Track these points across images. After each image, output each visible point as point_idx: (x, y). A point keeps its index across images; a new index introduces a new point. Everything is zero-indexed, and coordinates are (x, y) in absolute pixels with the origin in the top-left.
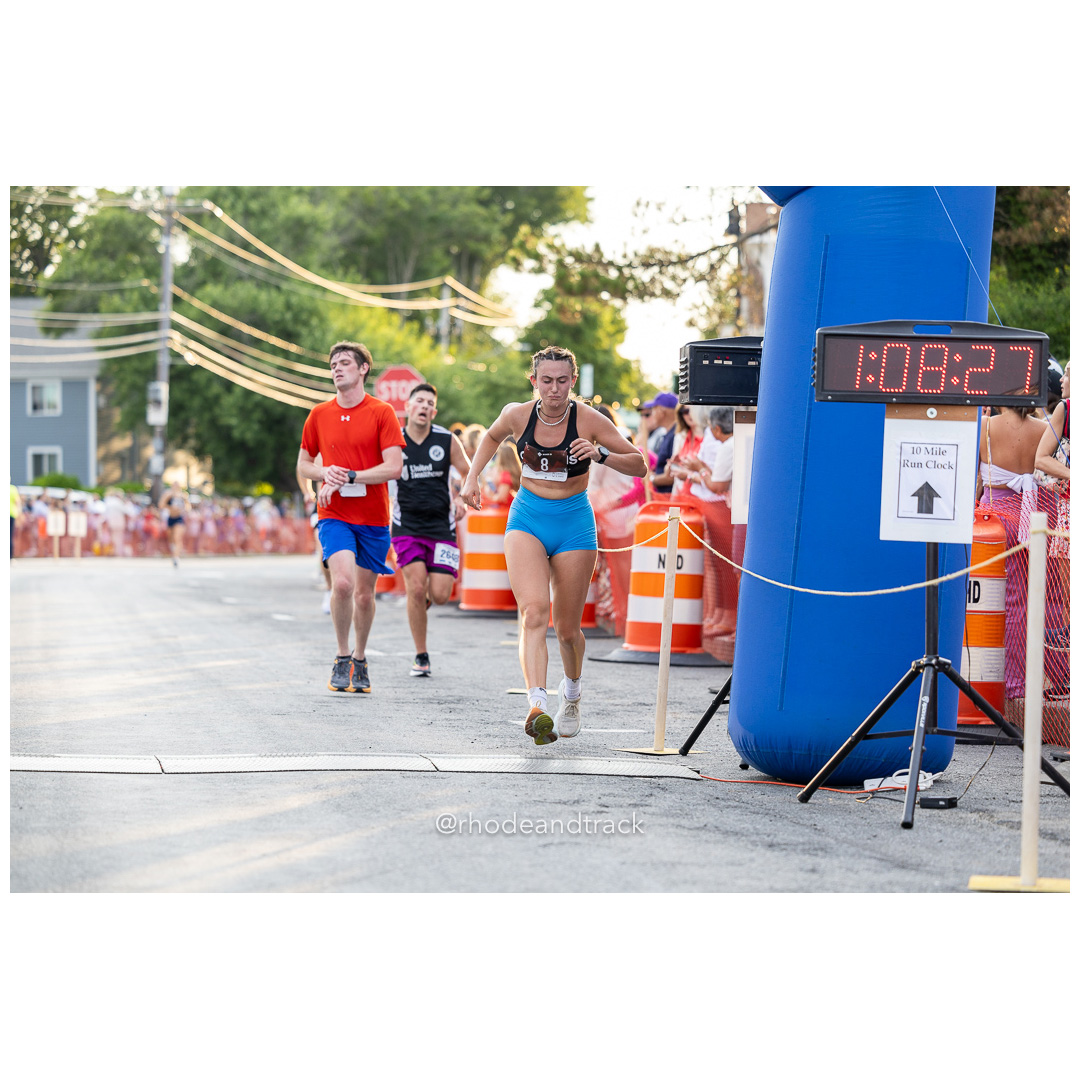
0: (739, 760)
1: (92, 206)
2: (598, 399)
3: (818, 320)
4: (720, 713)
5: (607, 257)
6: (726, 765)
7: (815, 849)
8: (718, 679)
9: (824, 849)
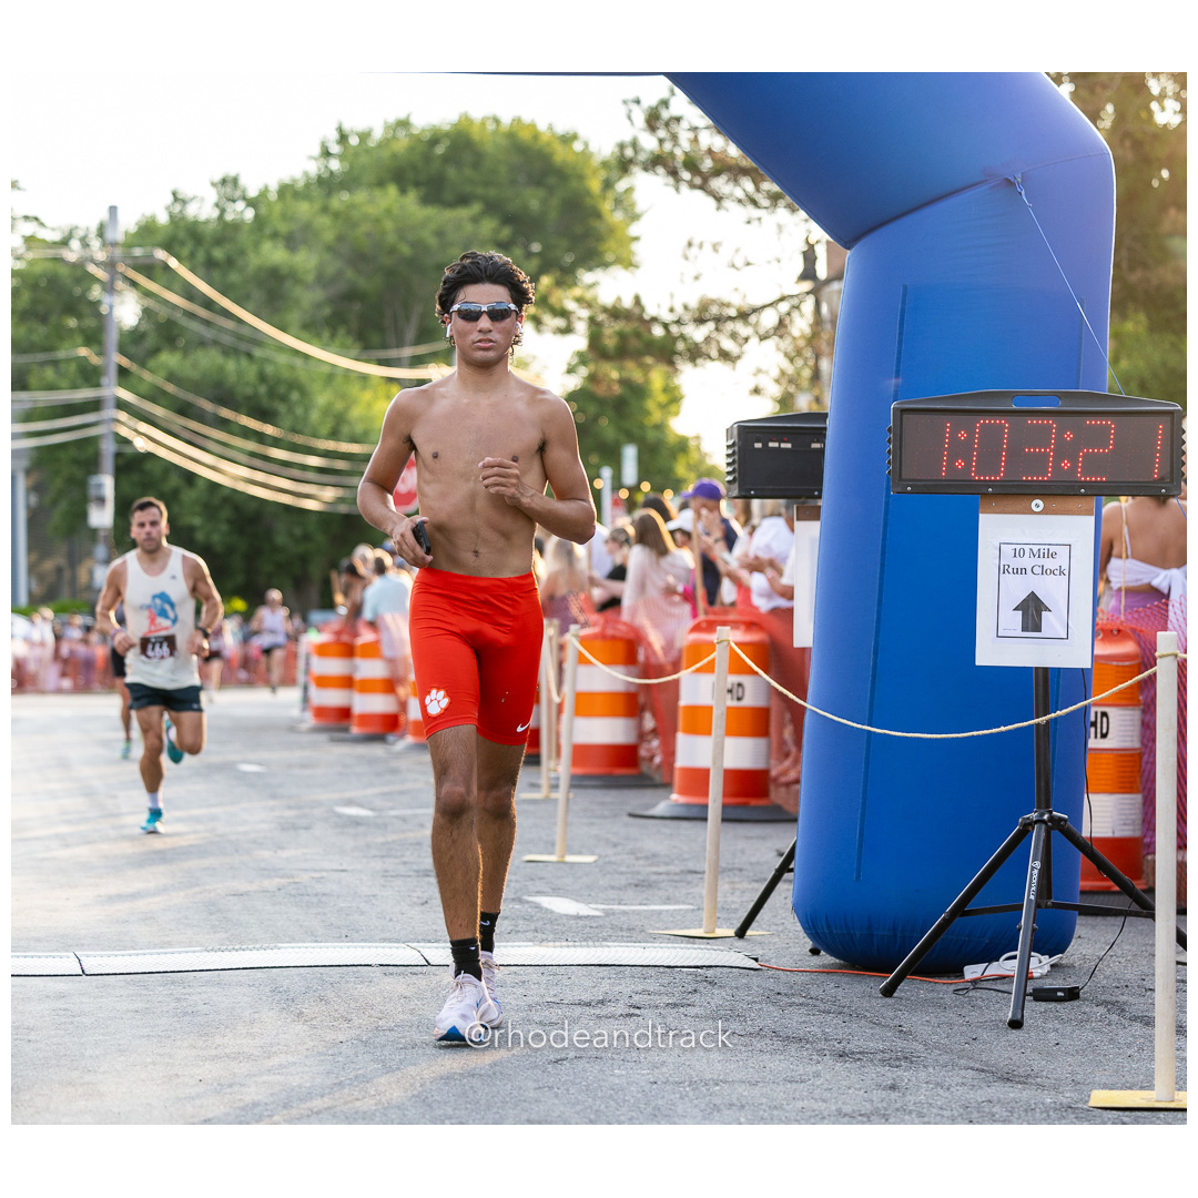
0: (809, 944)
1: (18, 257)
2: (646, 487)
3: (895, 392)
5: (651, 310)
6: (793, 950)
7: (898, 1059)
9: (909, 1059)
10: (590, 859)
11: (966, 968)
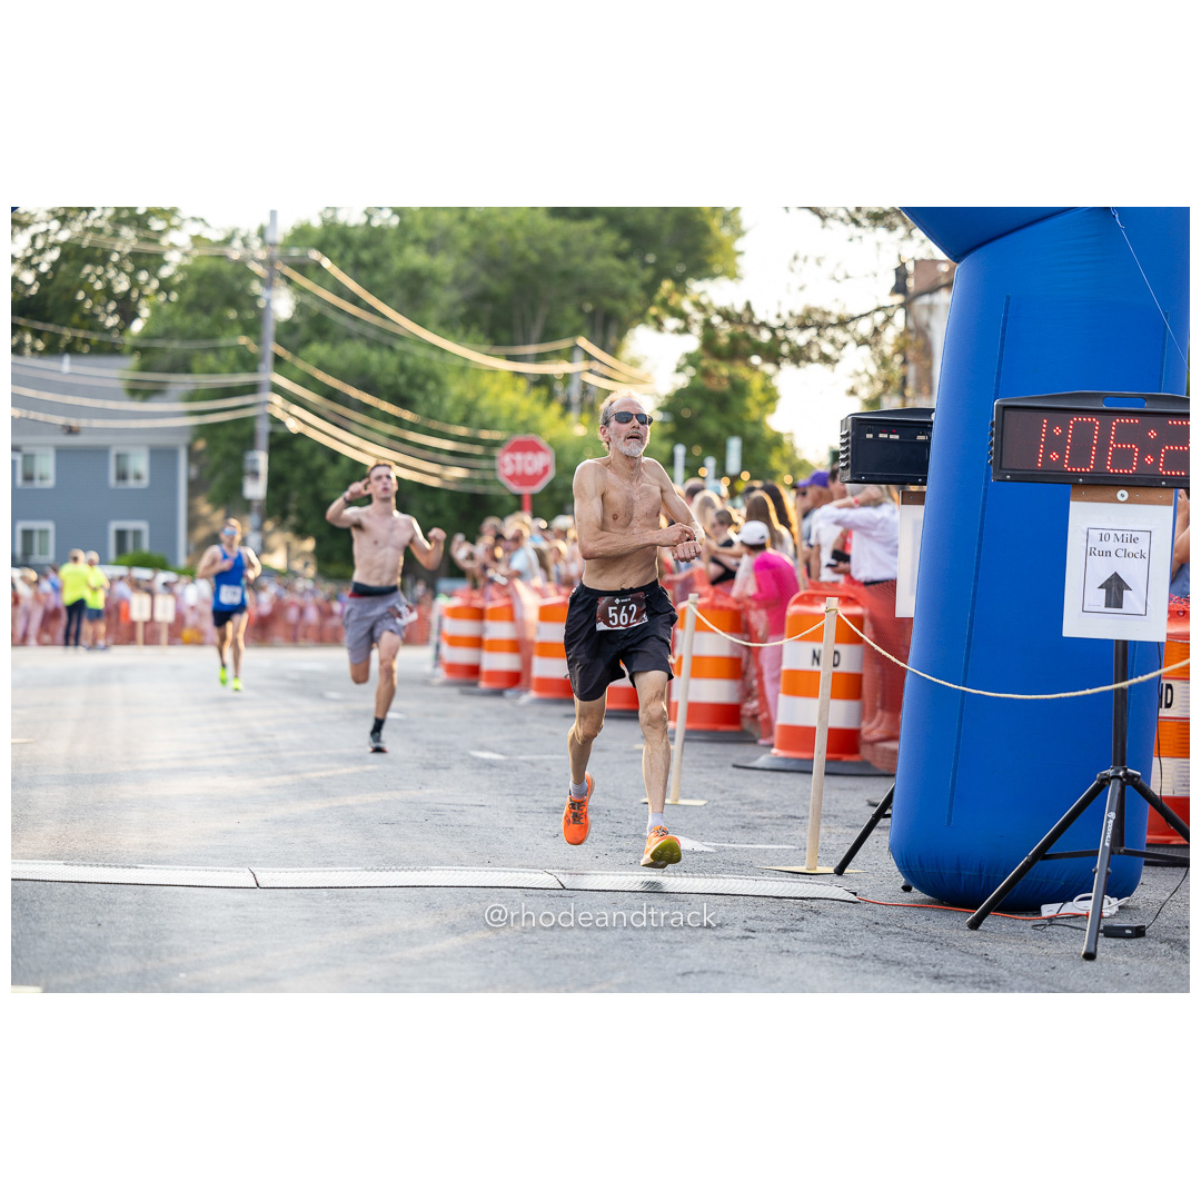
0: (902, 881)
1: (186, 254)
3: (997, 391)
4: (880, 828)
5: (759, 317)
6: (886, 886)
7: (986, 982)
8: (878, 790)
9: (996, 982)
10: (702, 803)
11: (1043, 906)
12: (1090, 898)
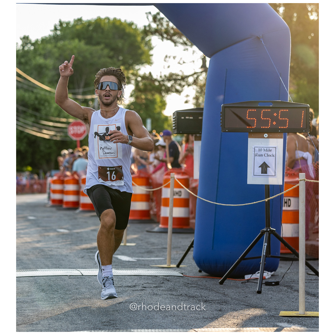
0: (198, 269)
4: (191, 251)
6: (194, 271)
7: (222, 302)
9: (226, 302)
11: (245, 276)
12: (259, 273)
